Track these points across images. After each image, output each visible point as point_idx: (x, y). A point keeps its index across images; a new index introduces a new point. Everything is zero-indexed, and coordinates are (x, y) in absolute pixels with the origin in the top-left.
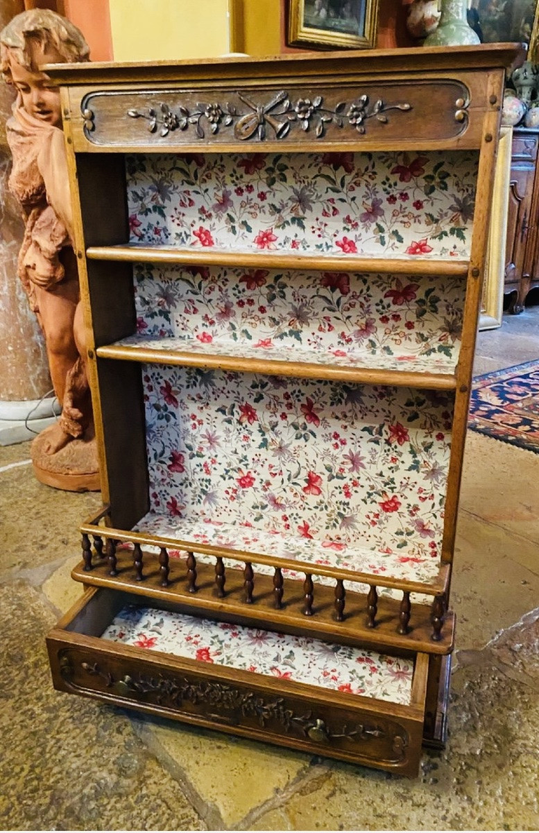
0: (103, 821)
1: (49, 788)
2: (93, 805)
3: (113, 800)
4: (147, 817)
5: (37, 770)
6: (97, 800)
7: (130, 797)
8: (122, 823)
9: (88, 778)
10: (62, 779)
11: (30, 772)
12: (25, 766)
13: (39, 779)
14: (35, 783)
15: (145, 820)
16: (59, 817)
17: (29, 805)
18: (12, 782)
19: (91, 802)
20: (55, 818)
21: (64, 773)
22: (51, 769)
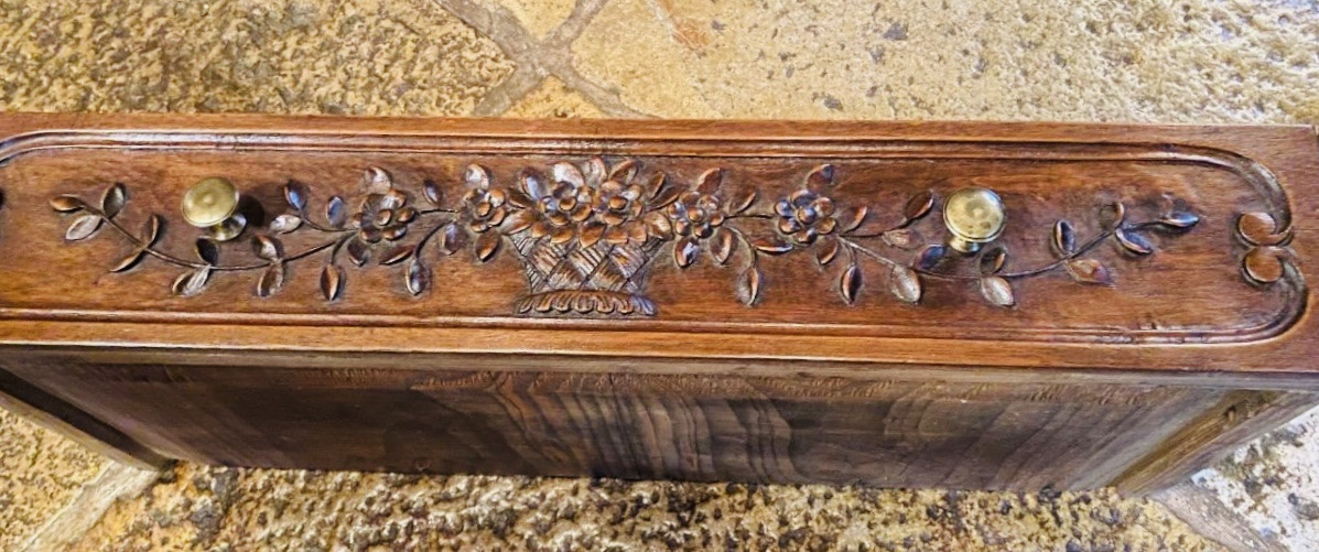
0: (286, 80)
1: (151, 46)
2: (253, 57)
3: (292, 41)
4: (372, 55)
5: (111, 20)
6: (259, 47)
7: (324, 27)
8: (326, 75)
9: (222, 11)
10: (169, 24)
11: (94, 27)
12: (79, 18)
13: (122, 34)
14: (116, 43)
15: (370, 60)
16: (193, 92)
17: (120, 85)
18: (66, 51)
19: (248, 53)
20: (184, 96)
21: (170, 13)
22: (139, 12)
